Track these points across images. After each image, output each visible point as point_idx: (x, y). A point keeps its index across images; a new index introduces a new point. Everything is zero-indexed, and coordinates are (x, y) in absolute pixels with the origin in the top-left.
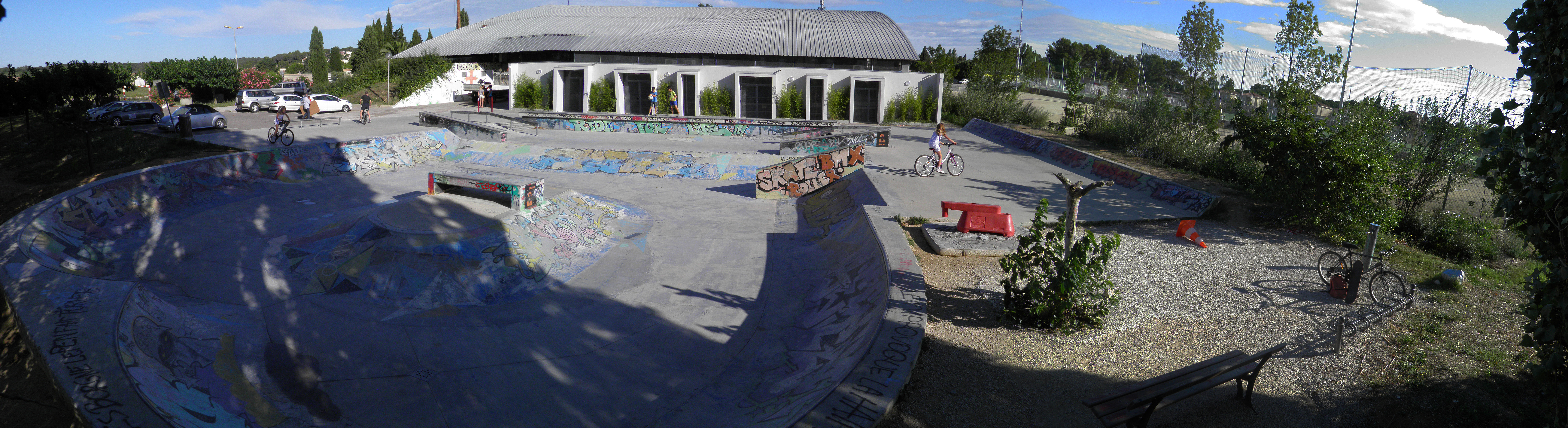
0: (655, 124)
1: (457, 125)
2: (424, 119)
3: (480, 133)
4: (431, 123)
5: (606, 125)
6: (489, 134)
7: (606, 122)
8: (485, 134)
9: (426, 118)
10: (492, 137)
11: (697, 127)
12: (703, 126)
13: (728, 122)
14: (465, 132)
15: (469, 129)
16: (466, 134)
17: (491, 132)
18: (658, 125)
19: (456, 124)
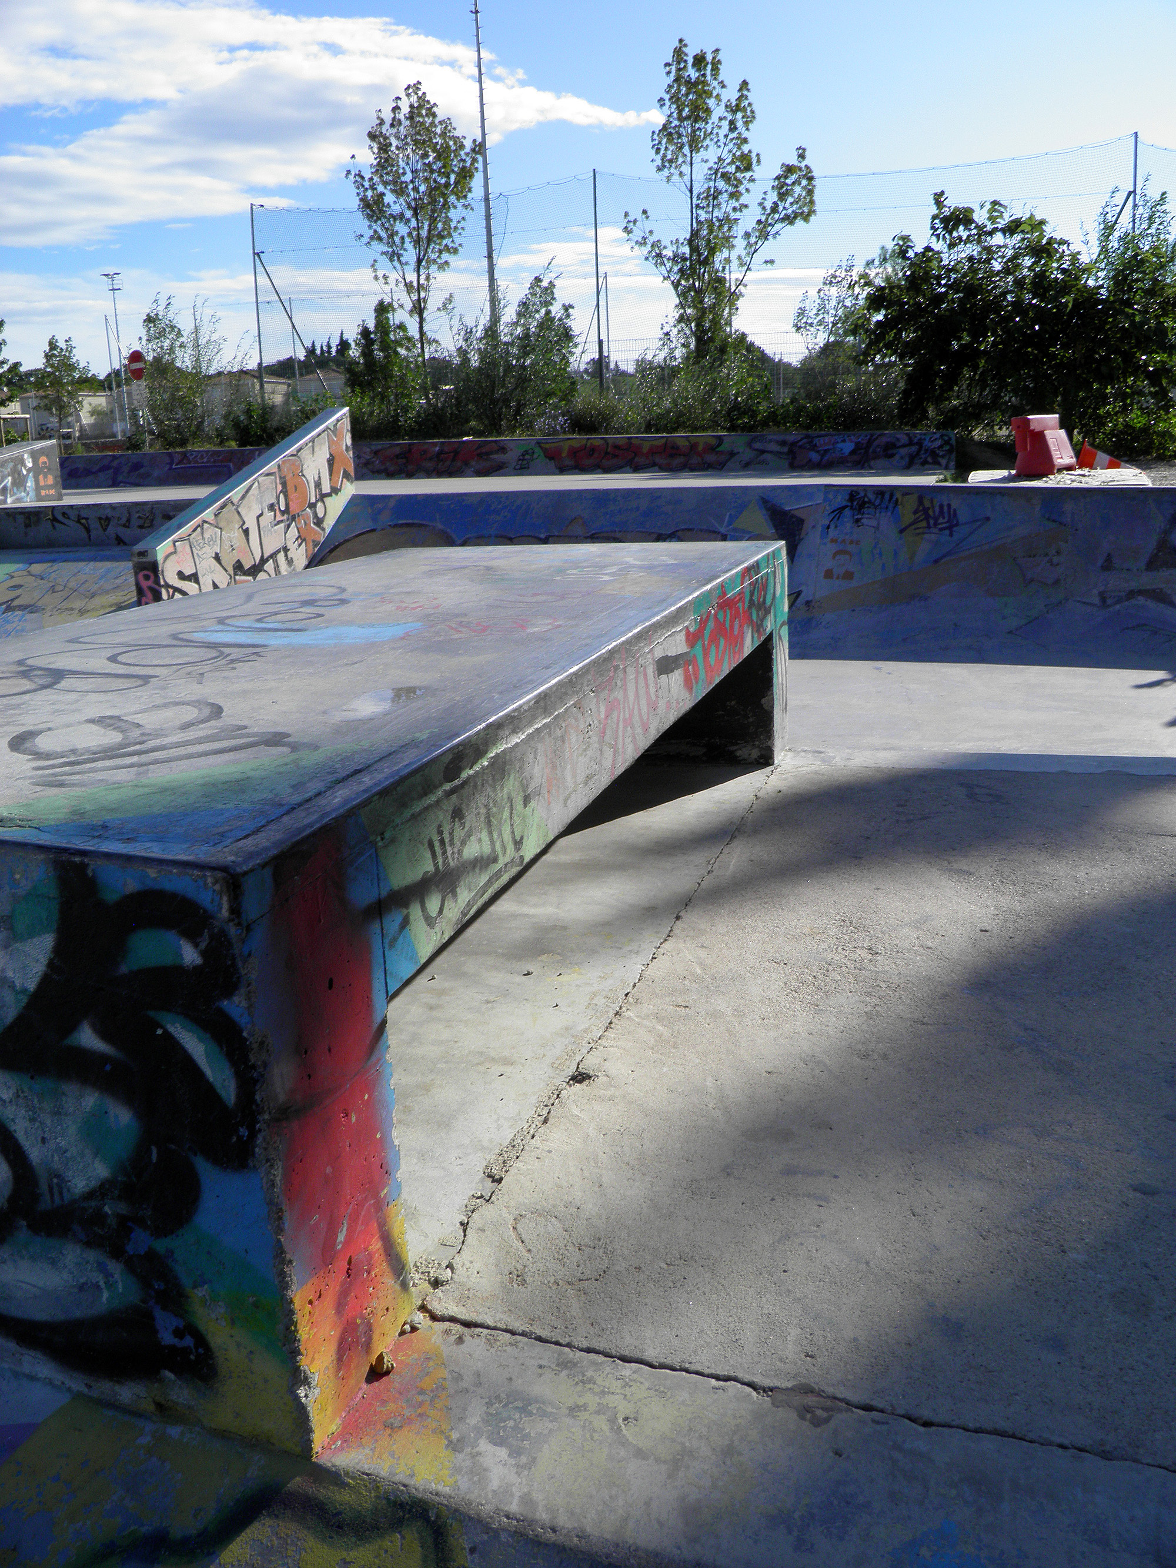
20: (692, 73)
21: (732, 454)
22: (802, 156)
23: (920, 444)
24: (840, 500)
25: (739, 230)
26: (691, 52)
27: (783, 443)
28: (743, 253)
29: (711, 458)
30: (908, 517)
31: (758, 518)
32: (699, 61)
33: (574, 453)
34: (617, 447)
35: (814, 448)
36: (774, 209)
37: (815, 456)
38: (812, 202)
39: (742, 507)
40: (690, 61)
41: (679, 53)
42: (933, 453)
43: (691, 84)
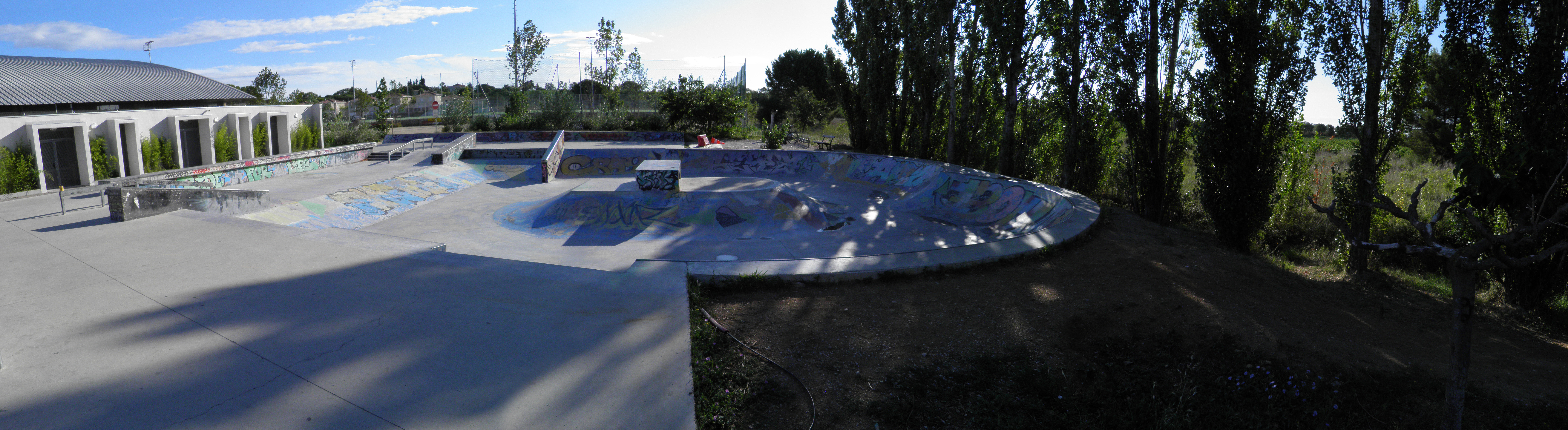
0: (262, 167)
1: (206, 197)
2: (136, 201)
3: (243, 201)
4: (154, 207)
5: (217, 179)
6: (256, 200)
7: (216, 175)
8: (250, 200)
9: (140, 197)
10: (260, 203)
11: (295, 164)
12: (299, 162)
13: (318, 154)
14: (219, 206)
15: (226, 198)
16: (221, 209)
17: (257, 195)
18: (264, 169)
19: (203, 194)
20: (605, 27)
21: (631, 137)
22: (636, 50)
23: (676, 135)
24: (668, 152)
25: (619, 70)
26: (606, 21)
27: (643, 135)
28: (621, 77)
29: (625, 138)
30: (680, 155)
31: (652, 155)
32: (608, 24)
33: (589, 136)
34: (600, 135)
35: (650, 136)
36: (630, 65)
37: (651, 138)
38: (639, 63)
39: (649, 153)
40: (606, 23)
41: (602, 21)
42: (679, 138)
43: (605, 30)
